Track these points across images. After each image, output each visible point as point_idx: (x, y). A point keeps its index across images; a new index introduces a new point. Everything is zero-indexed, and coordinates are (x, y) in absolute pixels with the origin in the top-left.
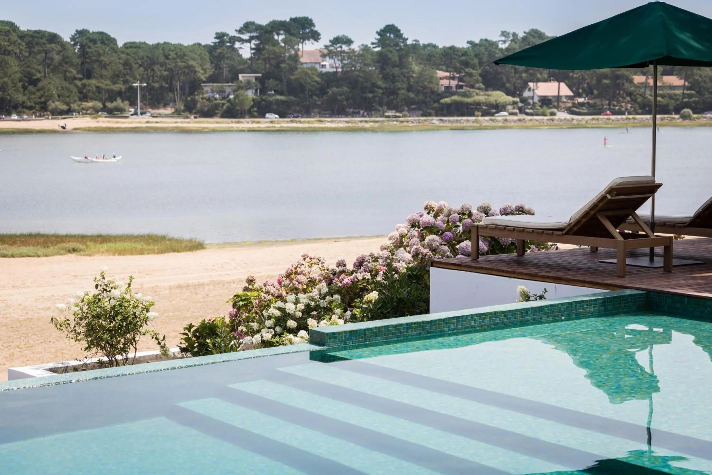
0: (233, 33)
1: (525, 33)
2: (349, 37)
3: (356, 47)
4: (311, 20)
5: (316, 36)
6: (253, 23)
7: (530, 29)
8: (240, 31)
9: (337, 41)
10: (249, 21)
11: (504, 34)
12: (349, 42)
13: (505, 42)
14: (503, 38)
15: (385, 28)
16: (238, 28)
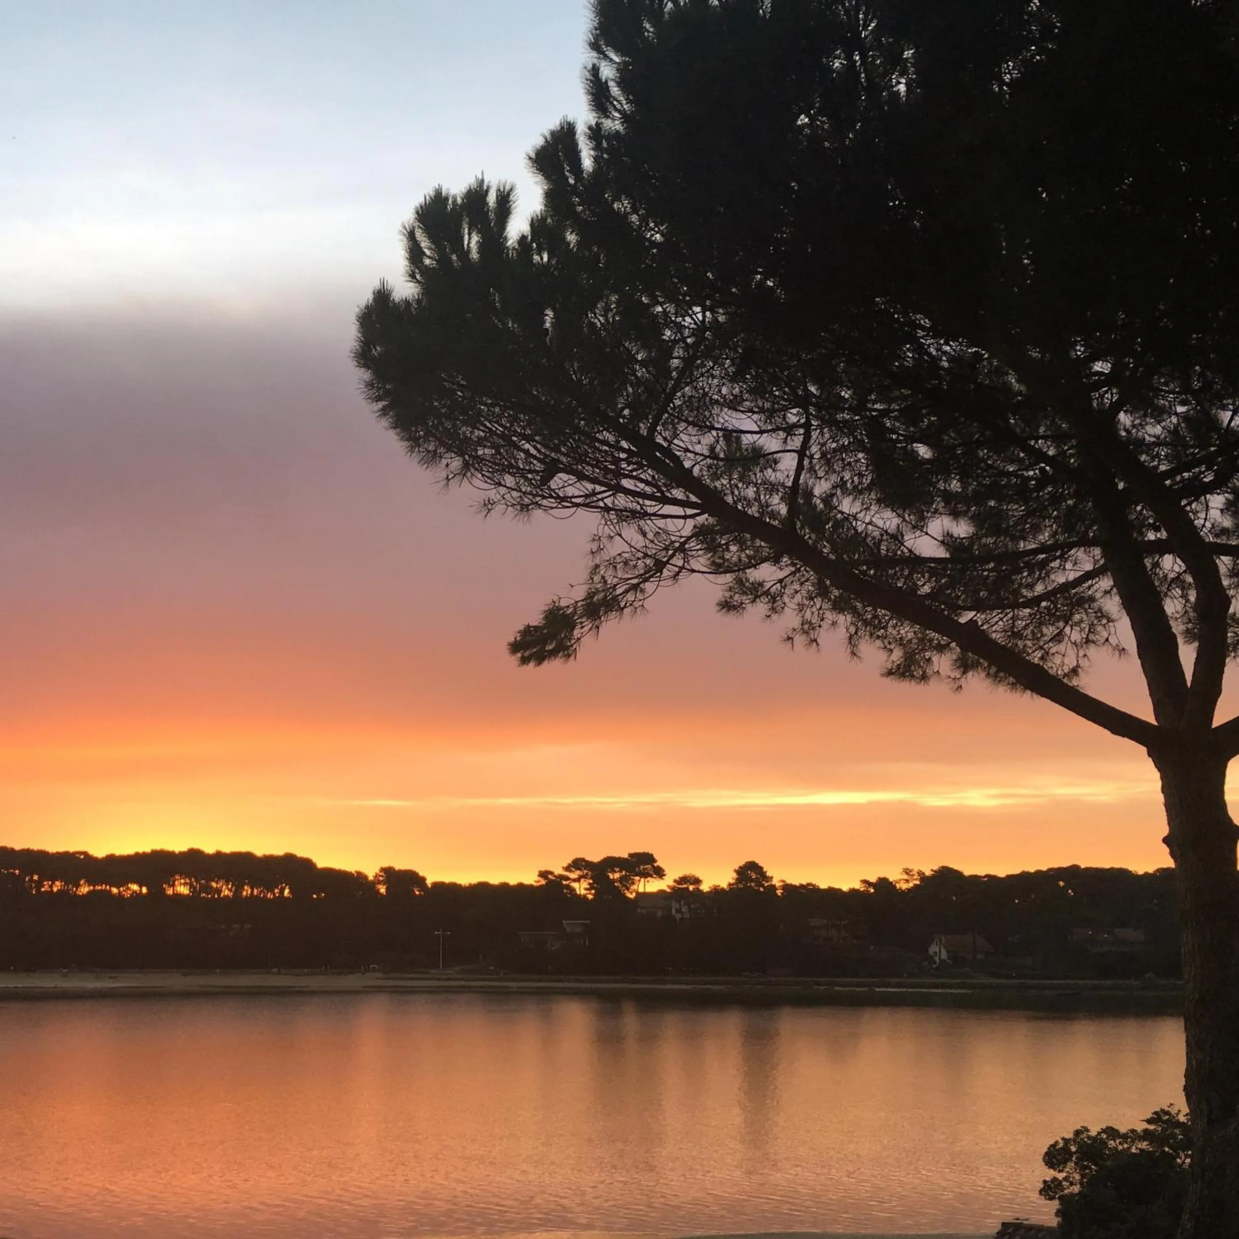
0: (559, 871)
1: (932, 870)
2: (697, 876)
3: (705, 887)
4: (652, 855)
5: (659, 873)
6: (583, 860)
7: (940, 865)
8: (567, 869)
9: (684, 880)
10: (578, 857)
11: (907, 871)
12: (697, 881)
13: (907, 881)
14: (906, 877)
15: (744, 865)
16: (565, 865)
